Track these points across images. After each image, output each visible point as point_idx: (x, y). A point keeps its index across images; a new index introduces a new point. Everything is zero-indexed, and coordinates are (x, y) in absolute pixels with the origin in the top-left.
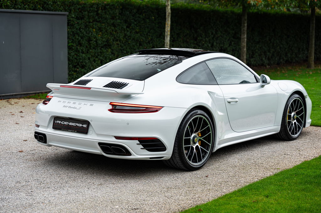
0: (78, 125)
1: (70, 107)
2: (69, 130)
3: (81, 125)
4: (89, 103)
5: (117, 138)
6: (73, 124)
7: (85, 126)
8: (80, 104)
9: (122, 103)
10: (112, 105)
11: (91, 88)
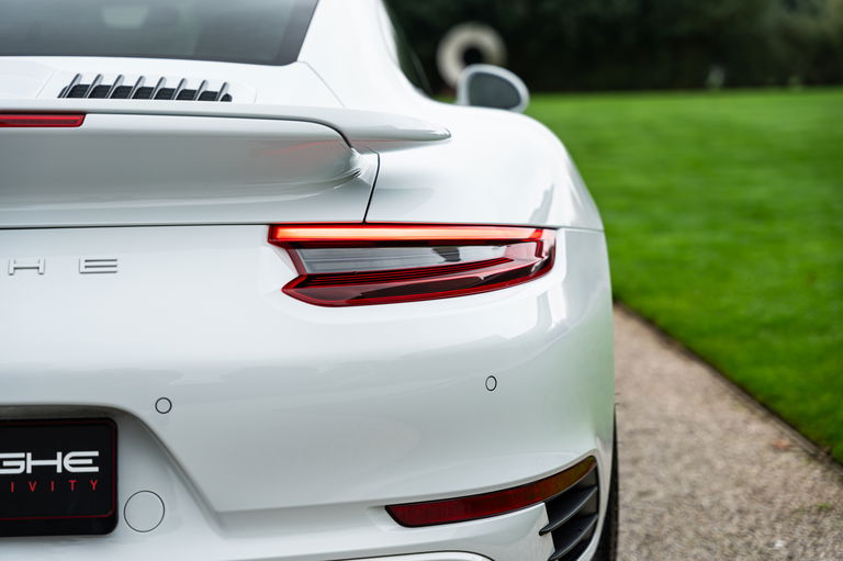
3: (22, 463)
4: (61, 256)
7: (69, 462)
9: (364, 224)
10: (290, 246)
11: (83, 114)
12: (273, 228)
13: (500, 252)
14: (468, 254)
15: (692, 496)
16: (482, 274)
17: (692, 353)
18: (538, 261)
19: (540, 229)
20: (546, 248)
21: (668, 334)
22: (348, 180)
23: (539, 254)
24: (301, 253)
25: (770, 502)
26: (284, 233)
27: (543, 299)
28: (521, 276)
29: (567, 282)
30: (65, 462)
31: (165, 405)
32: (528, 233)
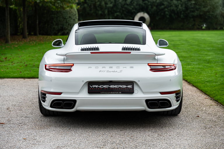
0: (121, 86)
1: (108, 71)
2: (111, 93)
3: (125, 86)
4: (128, 66)
5: (162, 93)
6: (116, 86)
7: (130, 86)
8: (118, 67)
9: (157, 64)
10: (150, 66)
11: (131, 52)
12: (148, 64)
13: (169, 67)
14: (167, 67)
15: (192, 103)
16: (168, 69)
17: (194, 86)
18: (174, 68)
19: (174, 64)
20: (175, 66)
21: (189, 83)
22: (155, 59)
23: (174, 67)
24: (151, 66)
25: (204, 104)
26: (149, 64)
27: (175, 72)
28: (172, 70)
29: (178, 70)
30: (129, 86)
31: (139, 81)
32: (173, 65)
